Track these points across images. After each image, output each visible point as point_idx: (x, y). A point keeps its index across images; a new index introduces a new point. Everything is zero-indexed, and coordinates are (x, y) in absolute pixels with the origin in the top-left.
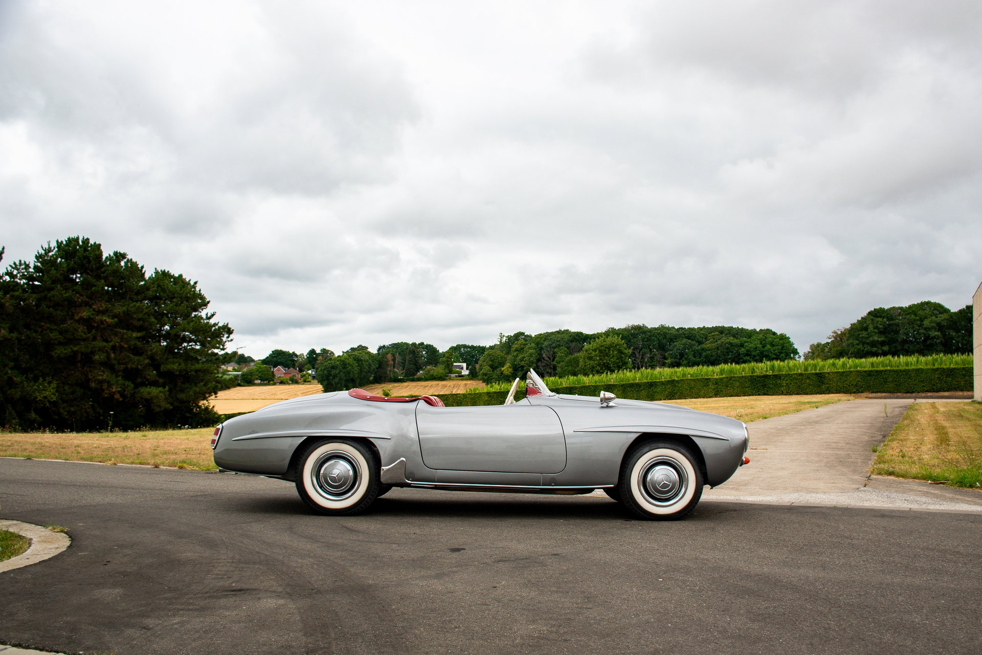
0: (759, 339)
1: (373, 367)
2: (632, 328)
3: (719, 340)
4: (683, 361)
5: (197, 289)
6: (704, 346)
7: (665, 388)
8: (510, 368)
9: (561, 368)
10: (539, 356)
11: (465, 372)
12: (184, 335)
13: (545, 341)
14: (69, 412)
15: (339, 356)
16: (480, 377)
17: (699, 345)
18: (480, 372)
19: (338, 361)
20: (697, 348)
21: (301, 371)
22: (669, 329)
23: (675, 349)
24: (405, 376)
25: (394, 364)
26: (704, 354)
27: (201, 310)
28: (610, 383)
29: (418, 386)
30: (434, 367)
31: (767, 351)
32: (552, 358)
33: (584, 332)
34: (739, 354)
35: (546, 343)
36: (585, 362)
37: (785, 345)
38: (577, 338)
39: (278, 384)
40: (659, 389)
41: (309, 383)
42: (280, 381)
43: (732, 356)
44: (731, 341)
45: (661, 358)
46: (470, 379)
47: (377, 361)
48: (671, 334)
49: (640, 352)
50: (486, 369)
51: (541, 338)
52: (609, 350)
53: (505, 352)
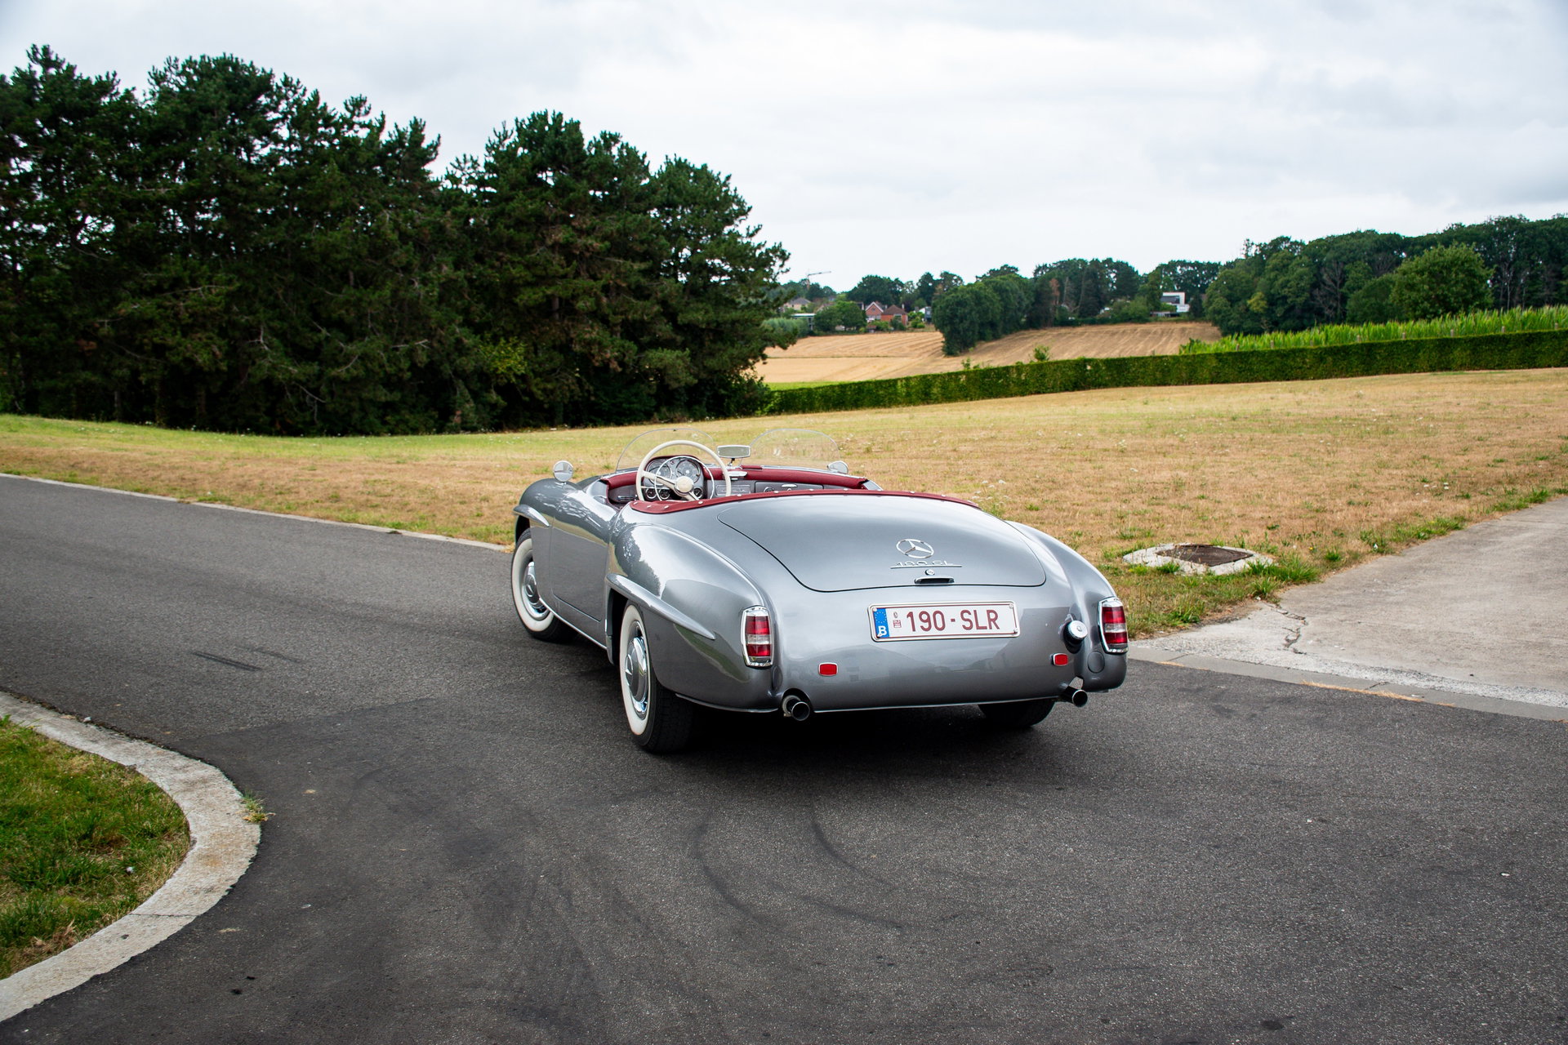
5: (731, 188)
9: (1356, 300)
11: (1183, 308)
12: (713, 264)
14: (544, 390)
15: (968, 284)
16: (1208, 317)
18: (1207, 307)
19: (966, 292)
21: (908, 309)
24: (1076, 316)
27: (738, 223)
39: (873, 331)
41: (922, 329)
42: (875, 327)
46: (1191, 320)
50: (1220, 302)
53: (1253, 273)
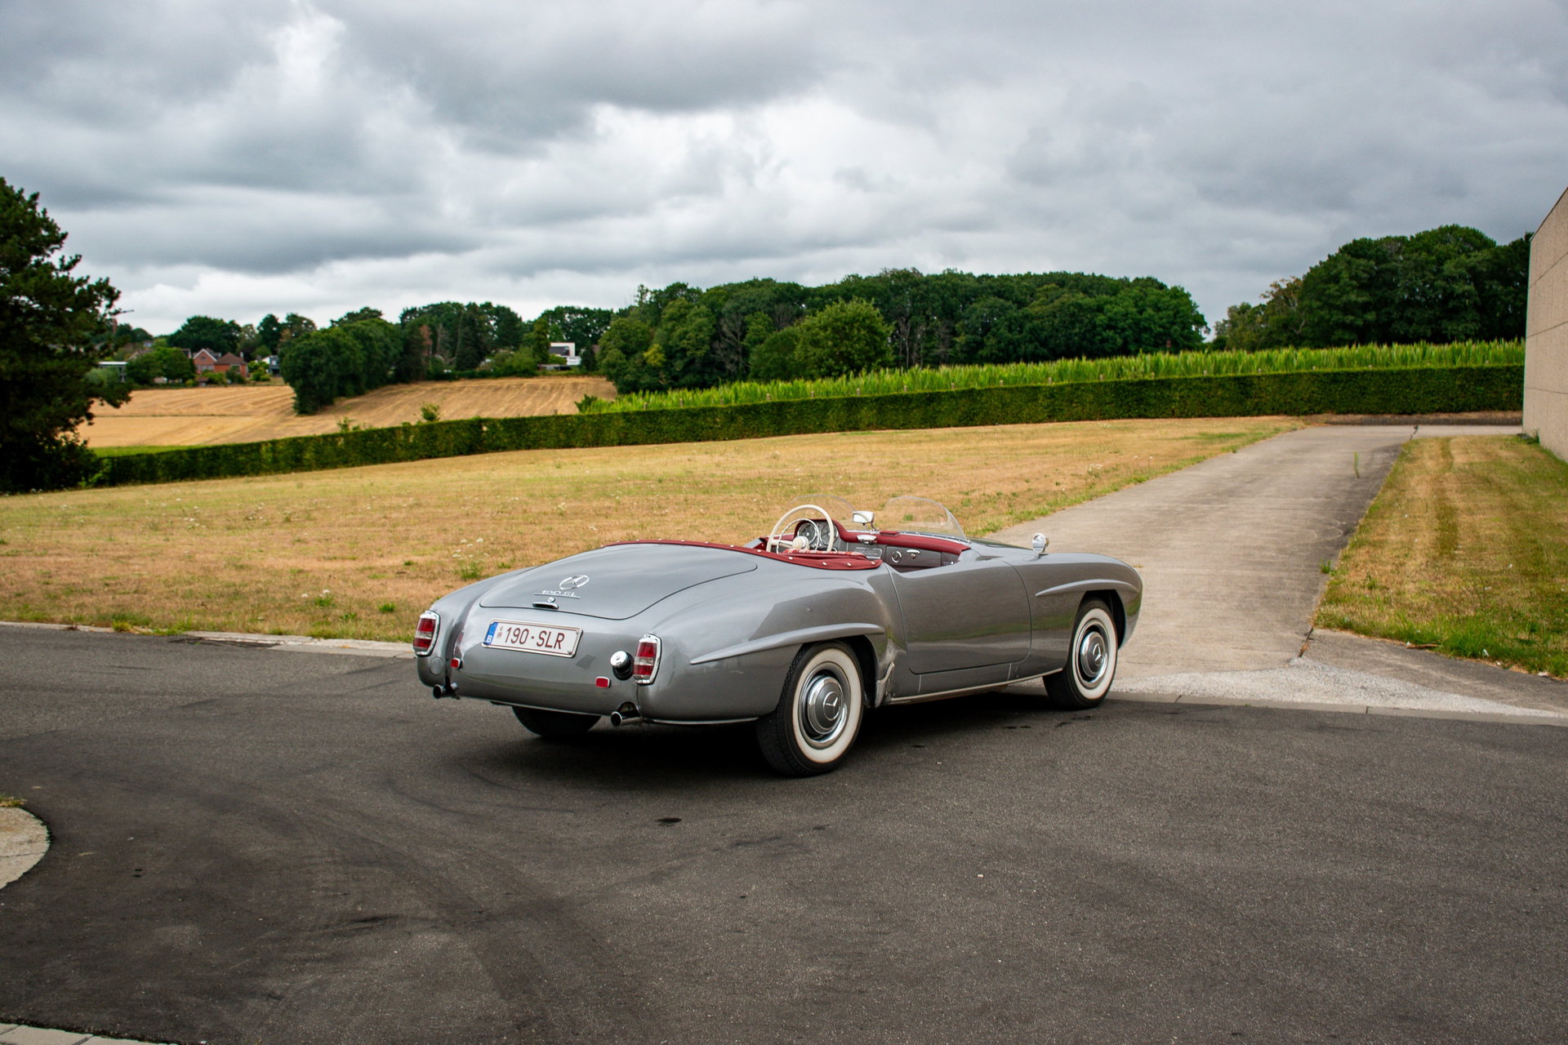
0: (1134, 298)
1: (394, 351)
2: (893, 275)
3: (1058, 298)
4: (988, 339)
5: (39, 209)
6: (1028, 310)
7: (957, 404)
8: (660, 352)
9: (759, 354)
10: (714, 330)
11: (574, 361)
12: (17, 301)
13: (725, 300)
15: (324, 331)
16: (602, 371)
17: (1019, 308)
18: (601, 360)
19: (323, 339)
20: (1015, 314)
21: (249, 358)
22: (961, 277)
23: (974, 317)
24: (456, 369)
25: (435, 345)
26: (1028, 325)
27: (49, 252)
28: (854, 395)
29: (481, 388)
30: (514, 350)
31: (1146, 320)
32: (740, 334)
33: (800, 284)
34: (1094, 326)
35: (728, 305)
36: (806, 351)
37: (1181, 308)
38: (788, 294)
39: (204, 384)
40: (945, 407)
41: (266, 383)
42: (206, 380)
43: (1080, 329)
44: (1080, 301)
45: (947, 334)
46: (584, 375)
47: (401, 339)
48: (966, 287)
49: (907, 322)
50: (614, 354)
51: (720, 295)
52: (852, 328)
53: (649, 322)
